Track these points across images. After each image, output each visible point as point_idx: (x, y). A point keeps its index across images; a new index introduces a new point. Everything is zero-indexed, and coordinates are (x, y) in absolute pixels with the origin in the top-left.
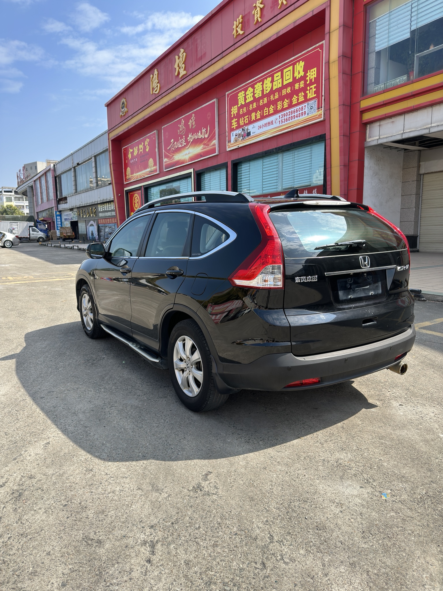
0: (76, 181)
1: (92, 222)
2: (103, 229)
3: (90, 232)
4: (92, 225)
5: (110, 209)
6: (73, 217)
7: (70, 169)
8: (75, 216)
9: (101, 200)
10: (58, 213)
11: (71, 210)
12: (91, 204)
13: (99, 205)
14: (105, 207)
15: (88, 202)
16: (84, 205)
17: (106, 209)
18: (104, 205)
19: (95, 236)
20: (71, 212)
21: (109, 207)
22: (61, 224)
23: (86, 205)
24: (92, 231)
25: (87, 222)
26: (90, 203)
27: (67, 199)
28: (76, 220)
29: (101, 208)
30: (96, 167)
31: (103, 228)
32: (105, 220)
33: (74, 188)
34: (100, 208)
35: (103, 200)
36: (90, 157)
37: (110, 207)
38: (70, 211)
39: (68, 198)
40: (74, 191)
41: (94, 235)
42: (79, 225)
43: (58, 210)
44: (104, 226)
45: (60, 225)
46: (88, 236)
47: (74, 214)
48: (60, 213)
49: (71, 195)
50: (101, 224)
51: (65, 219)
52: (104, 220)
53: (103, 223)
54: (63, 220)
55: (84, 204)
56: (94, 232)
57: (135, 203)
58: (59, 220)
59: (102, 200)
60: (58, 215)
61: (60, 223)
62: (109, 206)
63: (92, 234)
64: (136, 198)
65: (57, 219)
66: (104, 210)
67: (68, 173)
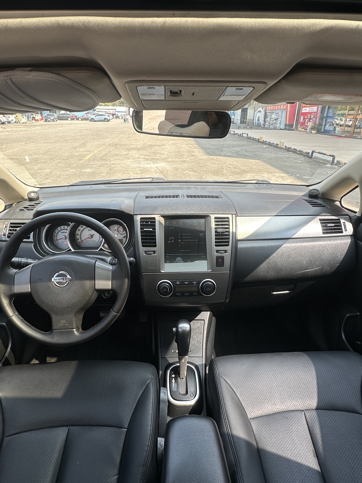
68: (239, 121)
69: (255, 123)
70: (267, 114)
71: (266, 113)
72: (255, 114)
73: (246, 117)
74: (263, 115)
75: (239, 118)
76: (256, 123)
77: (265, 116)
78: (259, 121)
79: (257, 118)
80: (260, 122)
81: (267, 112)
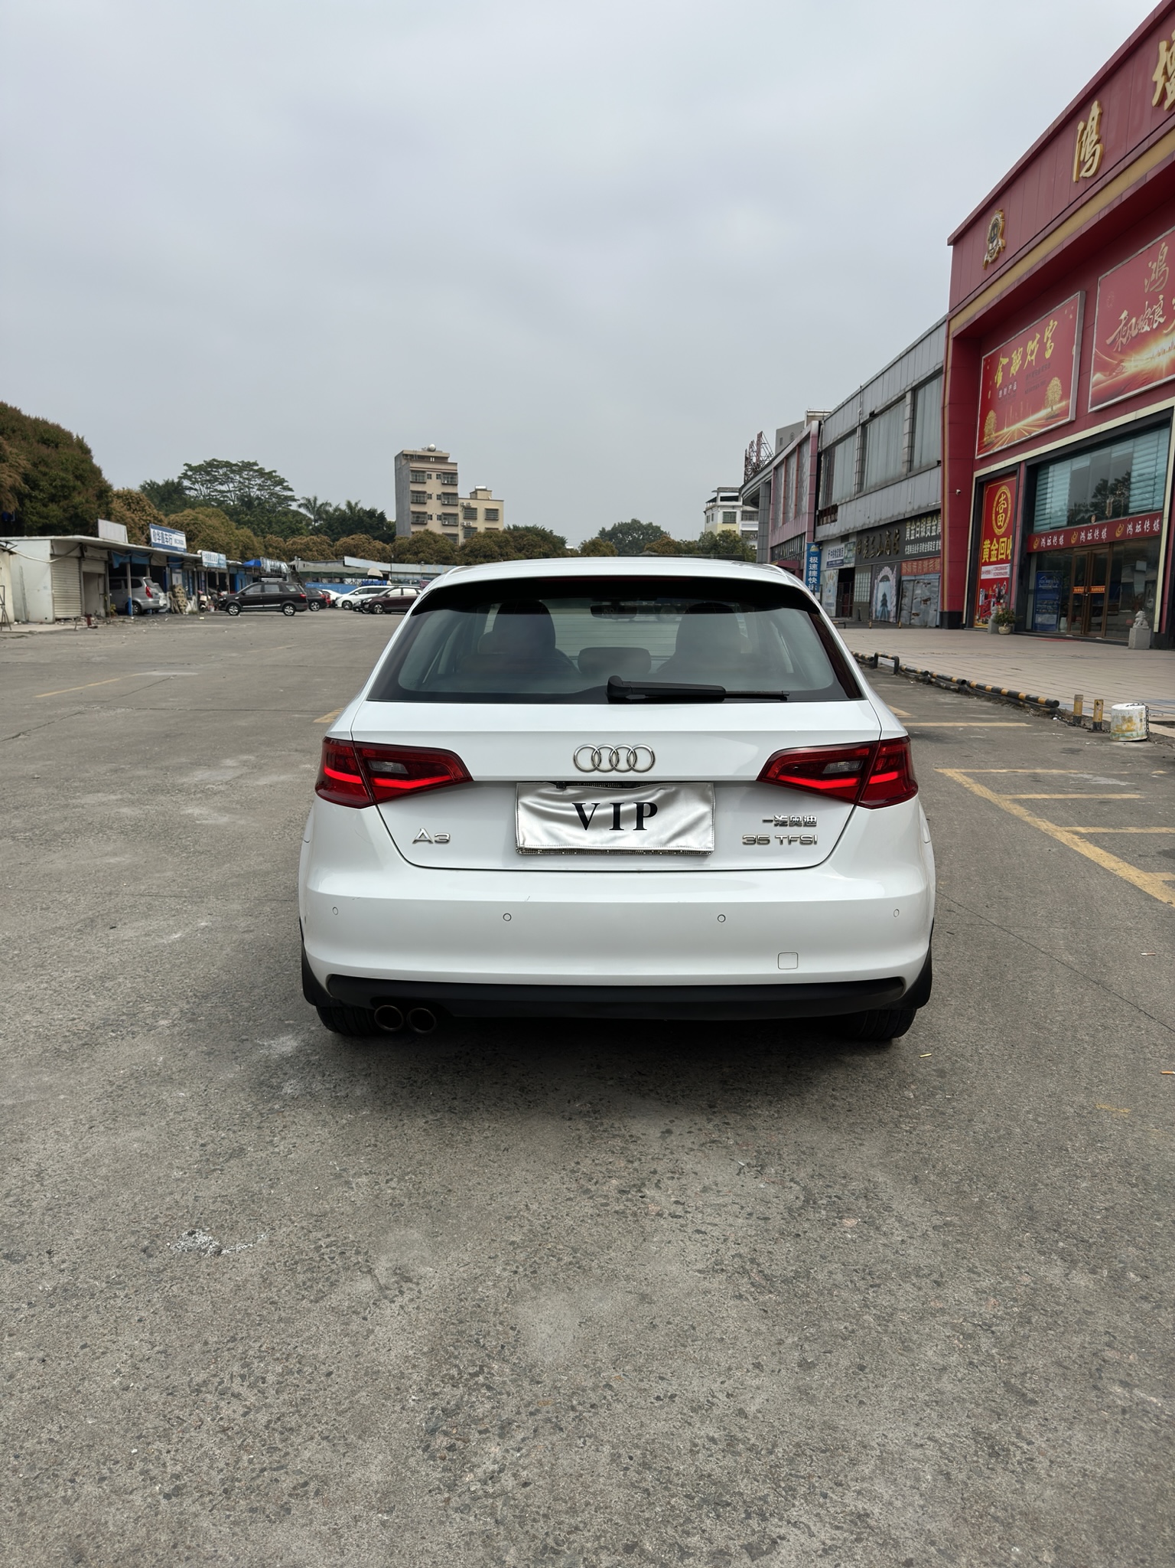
0: (862, 460)
1: (887, 571)
2: (911, 588)
3: (880, 598)
4: (886, 579)
5: (934, 534)
6: (846, 558)
7: (853, 432)
8: (851, 554)
9: (913, 509)
10: (814, 548)
11: (844, 538)
12: (889, 521)
13: (908, 524)
14: (923, 529)
15: (883, 517)
16: (871, 526)
17: (923, 534)
18: (920, 521)
19: (889, 609)
20: (843, 545)
21: (931, 526)
22: (818, 577)
23: (876, 525)
24: (884, 595)
25: (874, 571)
26: (887, 519)
27: (836, 511)
28: (851, 565)
29: (913, 532)
30: (913, 418)
31: (910, 586)
32: (917, 565)
33: (855, 479)
34: (911, 530)
35: (919, 508)
36: (903, 392)
37: (934, 528)
38: (842, 542)
39: (839, 509)
40: (854, 489)
41: (888, 604)
42: (858, 577)
43: (817, 540)
44: (914, 581)
46: (874, 609)
47: (849, 551)
48: (819, 547)
49: (848, 499)
50: (907, 574)
51: (828, 563)
52: (915, 564)
53: (911, 574)
54: (824, 566)
55: (872, 521)
56: (888, 598)
57: (997, 513)
58: (815, 566)
59: (916, 508)
60: (814, 554)
62: (934, 523)
63: (884, 603)
64: (1002, 499)
65: (809, 563)
66: (918, 535)
67: (848, 441)
71: (899, 584)
76: (878, 614)
78: (887, 606)
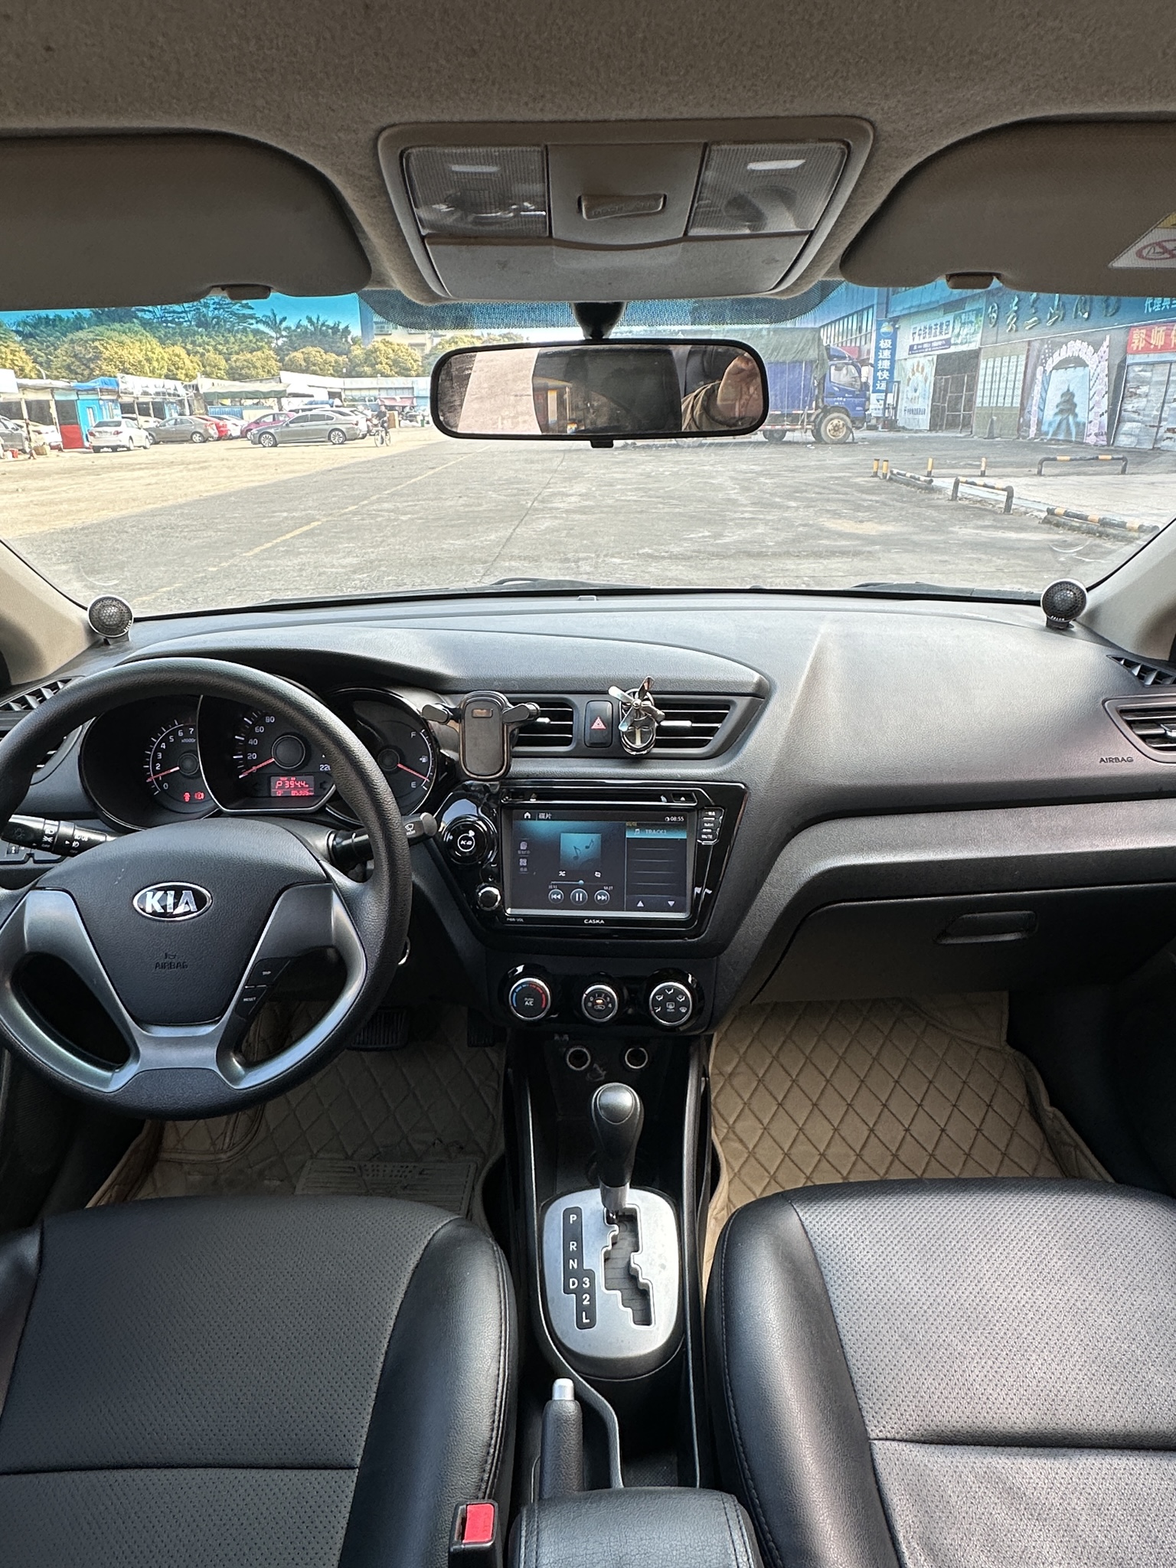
10: (886, 327)
22: (891, 371)
42: (983, 365)
43: (891, 315)
45: (886, 374)
48: (894, 326)
51: (911, 348)
54: (902, 352)
58: (887, 353)
60: (886, 336)
61: (886, 364)
65: (878, 348)
68: (927, 417)
69: (1040, 423)
70: (1131, 375)
72: (1039, 376)
73: (970, 401)
74: (1102, 386)
75: (925, 404)
76: (1044, 428)
77: (1119, 388)
78: (1076, 415)
79: (1054, 398)
80: (1081, 418)
81: (1129, 361)
